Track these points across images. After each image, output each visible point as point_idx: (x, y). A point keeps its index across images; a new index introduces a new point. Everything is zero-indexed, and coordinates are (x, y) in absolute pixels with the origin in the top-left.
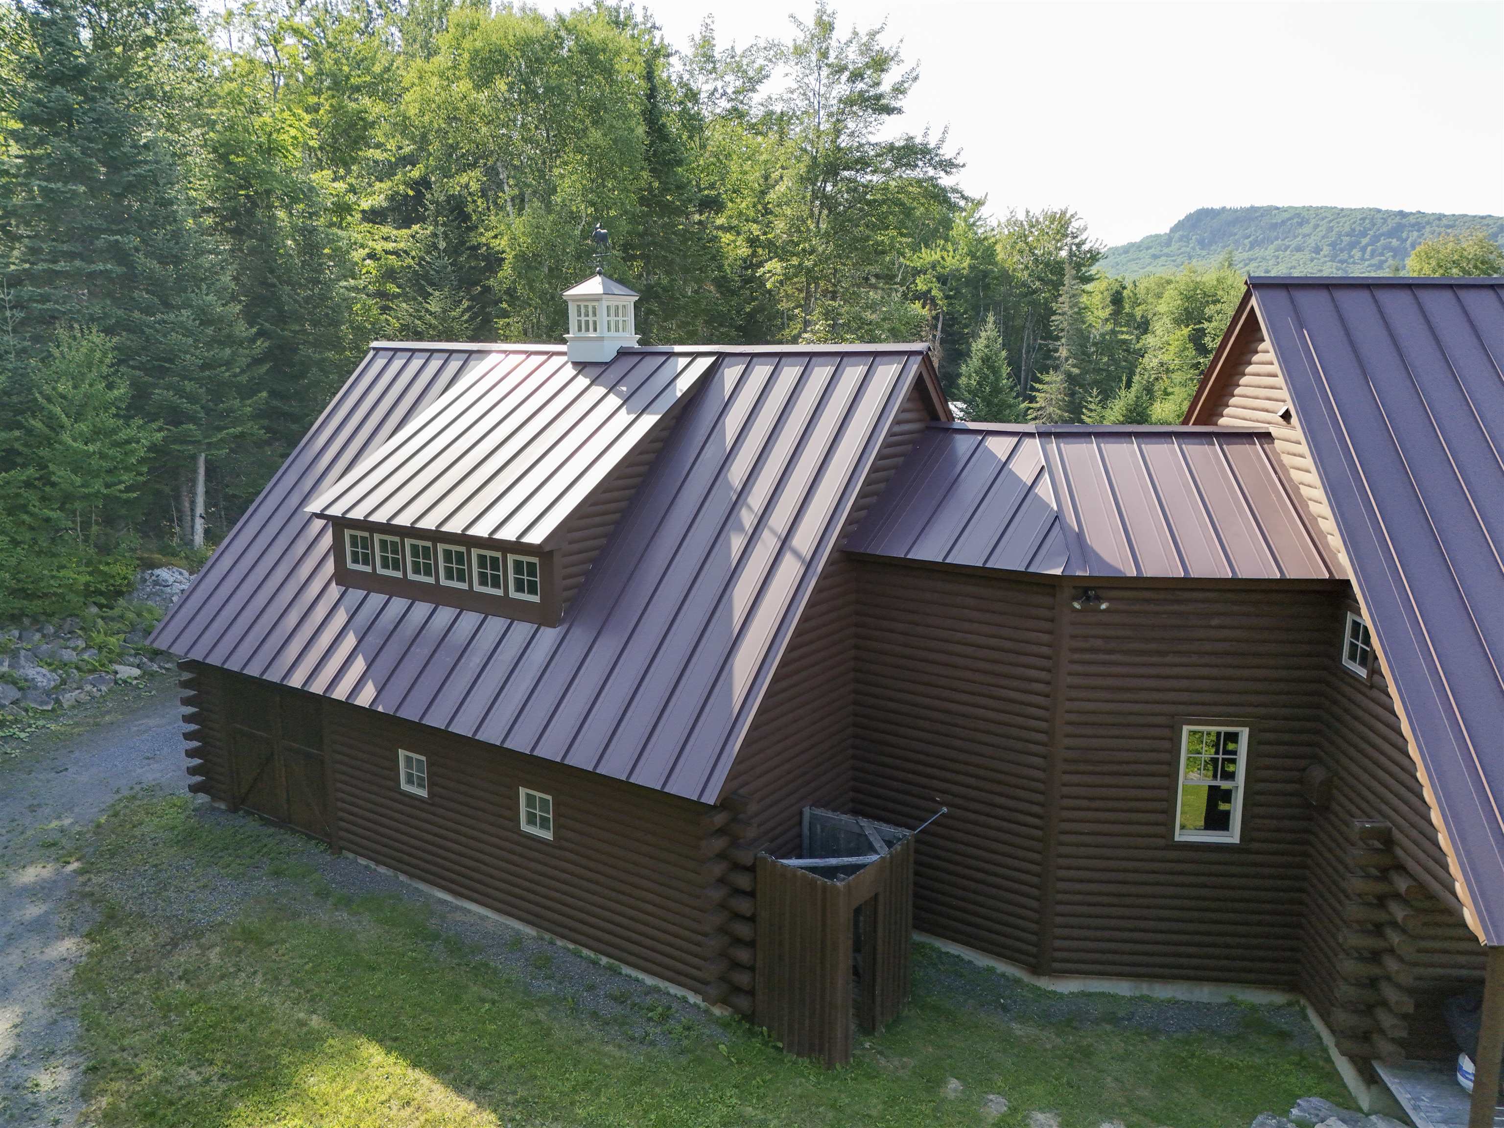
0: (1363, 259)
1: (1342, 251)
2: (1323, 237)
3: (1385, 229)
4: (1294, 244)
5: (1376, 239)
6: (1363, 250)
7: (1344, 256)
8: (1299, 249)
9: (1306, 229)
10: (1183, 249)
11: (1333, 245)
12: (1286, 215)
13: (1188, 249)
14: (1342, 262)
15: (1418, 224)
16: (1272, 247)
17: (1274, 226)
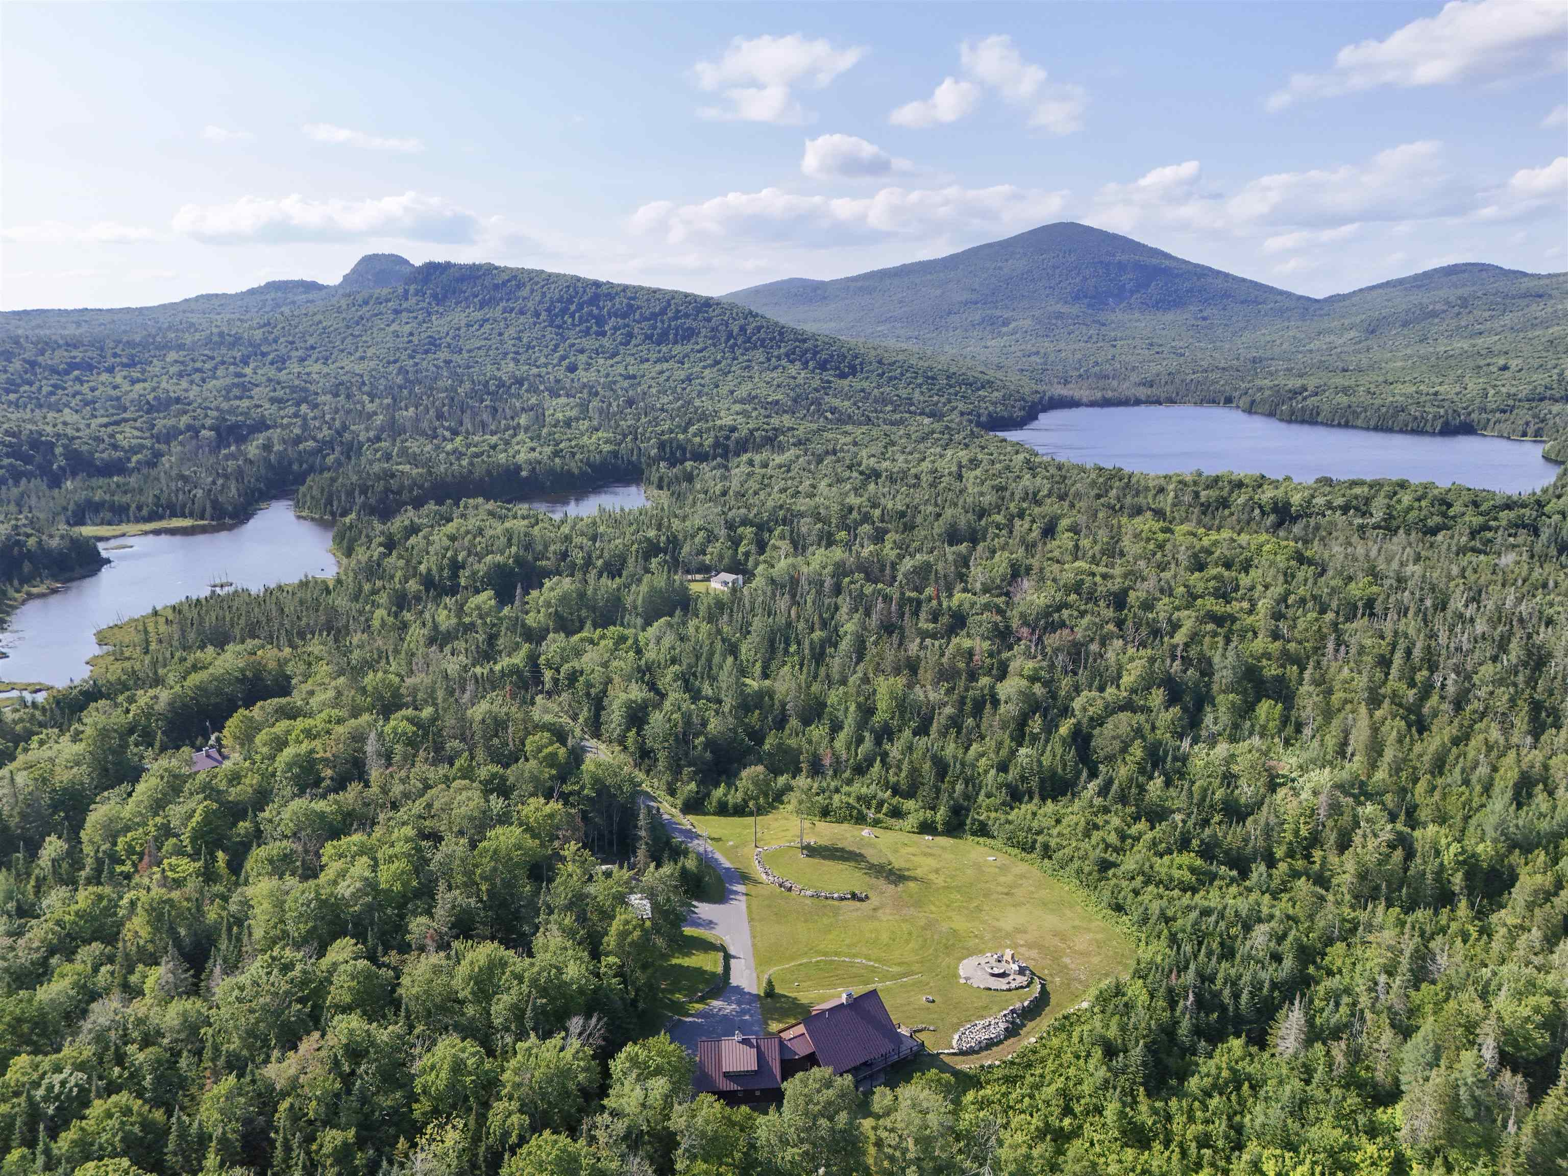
0: (573, 325)
1: (556, 316)
2: (540, 303)
3: (585, 298)
4: (517, 305)
5: (580, 307)
6: (572, 316)
7: (558, 321)
8: (522, 312)
9: (525, 292)
10: (422, 305)
11: (548, 310)
12: (506, 277)
13: (425, 305)
14: (559, 327)
15: (609, 294)
16: (500, 308)
17: (496, 287)
